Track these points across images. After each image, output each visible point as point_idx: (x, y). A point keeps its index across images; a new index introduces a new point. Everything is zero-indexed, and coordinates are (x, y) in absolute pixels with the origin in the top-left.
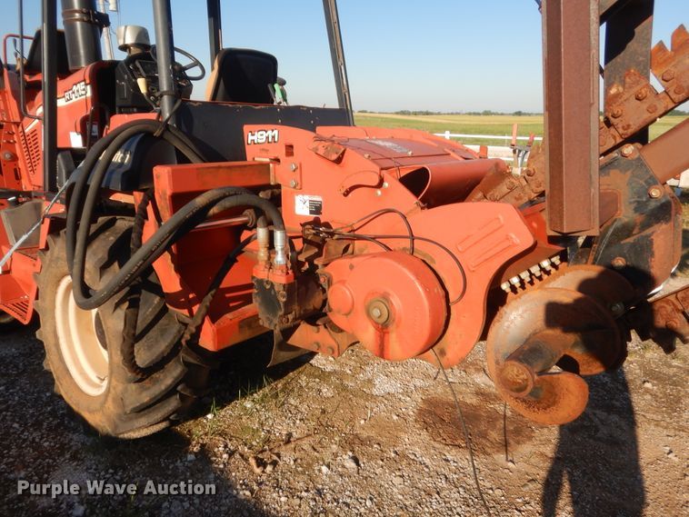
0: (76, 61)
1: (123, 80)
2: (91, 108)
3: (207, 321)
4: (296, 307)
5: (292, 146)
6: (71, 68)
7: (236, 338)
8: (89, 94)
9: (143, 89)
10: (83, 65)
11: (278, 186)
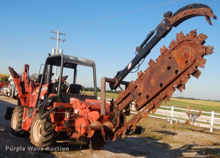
0: (46, 82)
1: (54, 87)
2: (47, 92)
3: (57, 126)
4: (69, 125)
5: (76, 102)
6: (45, 83)
7: (61, 130)
8: (47, 89)
9: (56, 90)
10: (47, 83)
11: (73, 108)
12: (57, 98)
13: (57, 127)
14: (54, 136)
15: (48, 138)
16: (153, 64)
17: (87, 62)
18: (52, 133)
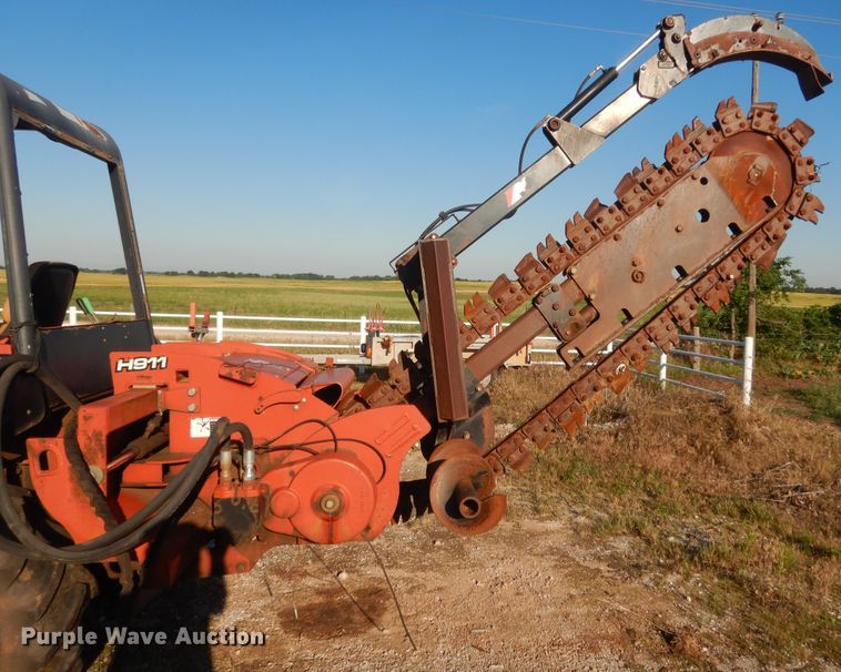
5: (178, 372)
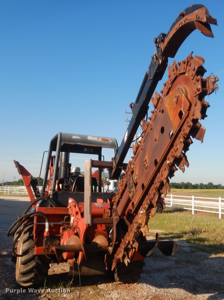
12: (48, 200)
13: (36, 248)
14: (39, 262)
15: (28, 266)
16: (147, 127)
17: (103, 142)
18: (36, 258)
